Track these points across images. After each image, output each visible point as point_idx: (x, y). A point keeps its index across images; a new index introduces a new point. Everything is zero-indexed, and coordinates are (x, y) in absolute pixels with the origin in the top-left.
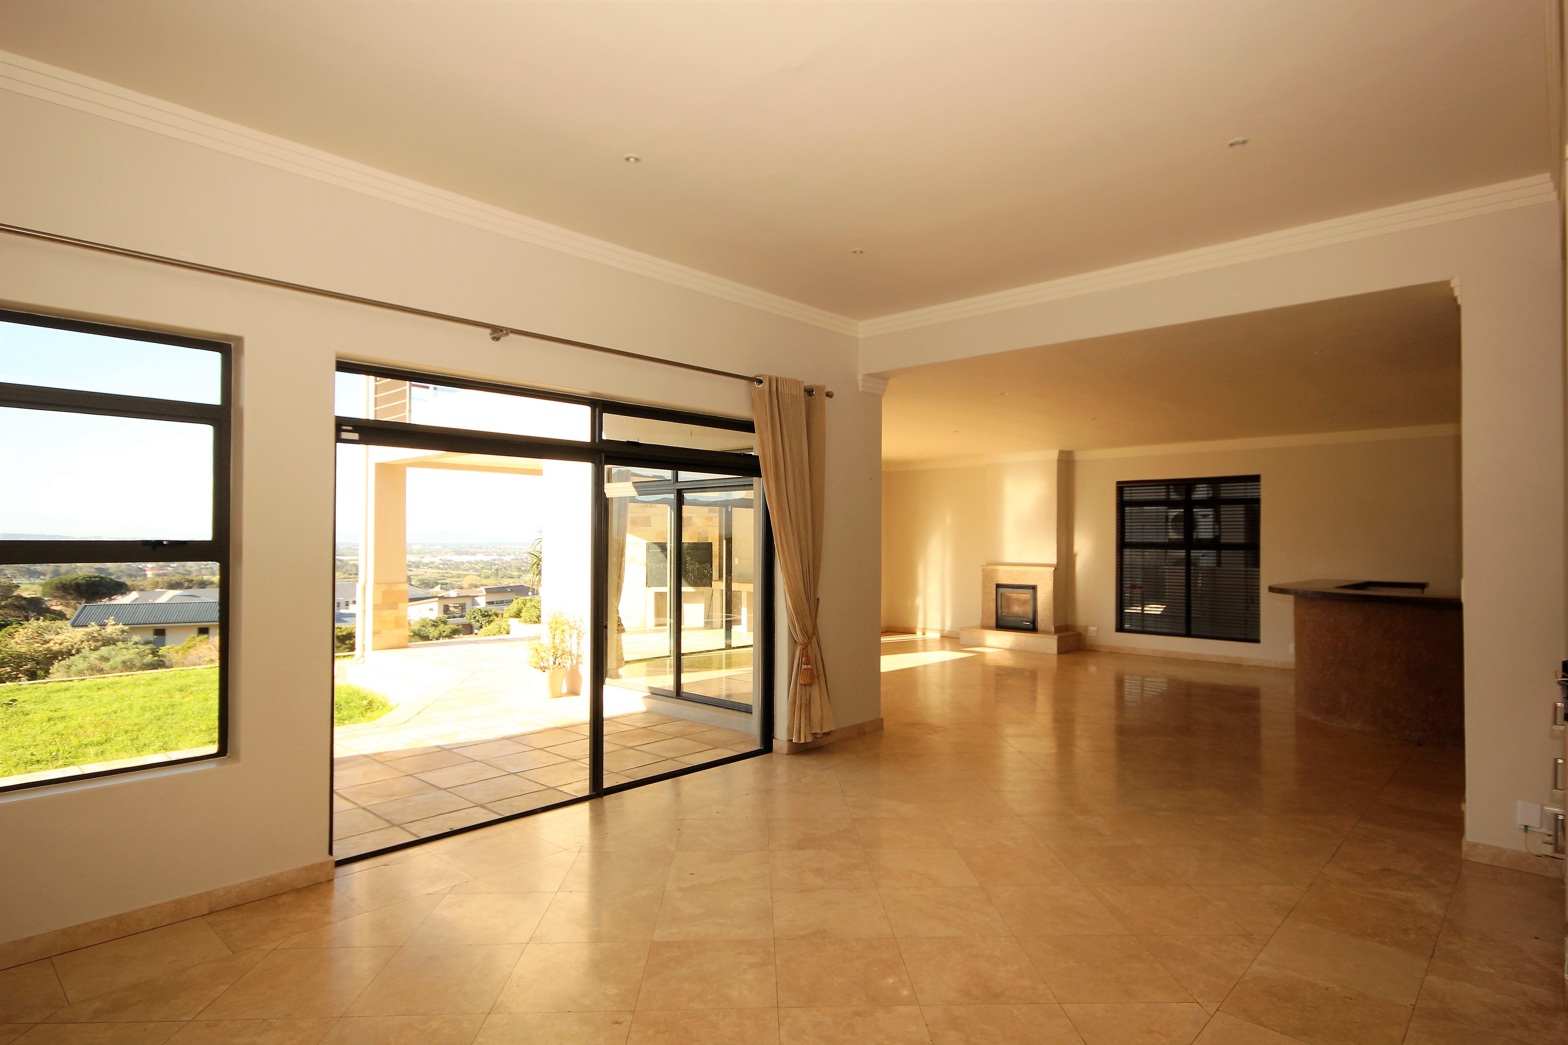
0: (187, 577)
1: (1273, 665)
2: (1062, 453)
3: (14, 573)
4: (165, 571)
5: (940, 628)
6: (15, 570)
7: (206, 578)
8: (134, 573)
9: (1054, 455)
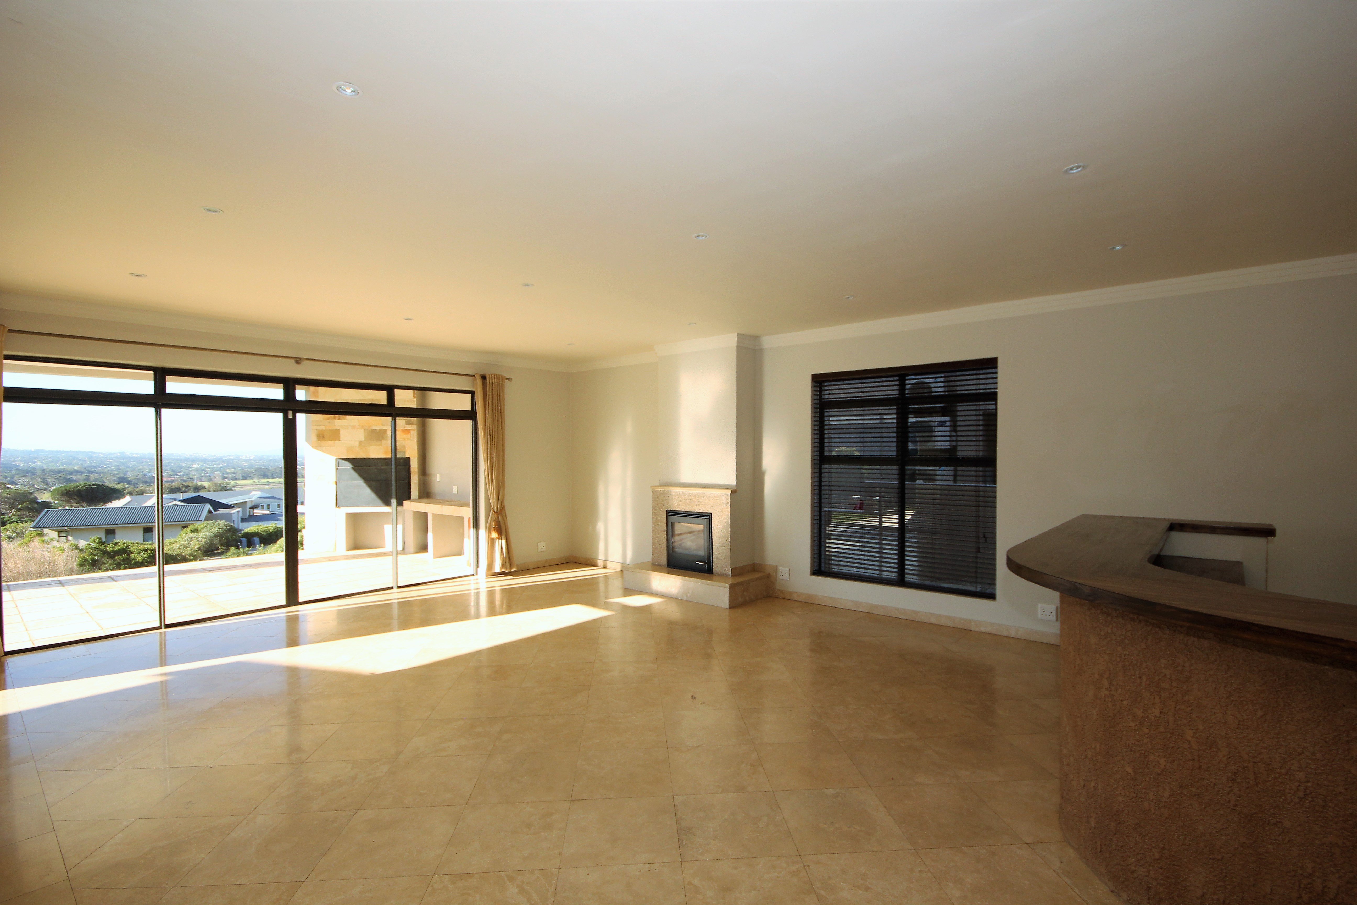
0: (184, 483)
1: (1013, 634)
2: (742, 338)
3: (54, 481)
4: (173, 479)
5: (621, 561)
6: (55, 479)
7: (199, 484)
8: (148, 480)
9: (730, 341)
